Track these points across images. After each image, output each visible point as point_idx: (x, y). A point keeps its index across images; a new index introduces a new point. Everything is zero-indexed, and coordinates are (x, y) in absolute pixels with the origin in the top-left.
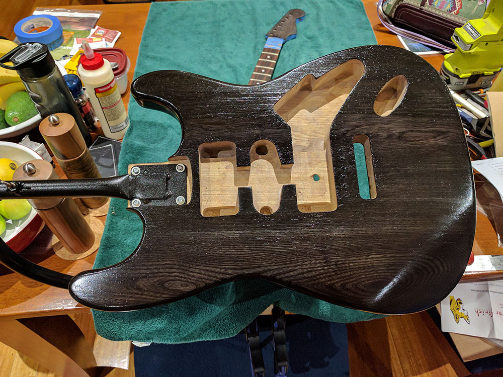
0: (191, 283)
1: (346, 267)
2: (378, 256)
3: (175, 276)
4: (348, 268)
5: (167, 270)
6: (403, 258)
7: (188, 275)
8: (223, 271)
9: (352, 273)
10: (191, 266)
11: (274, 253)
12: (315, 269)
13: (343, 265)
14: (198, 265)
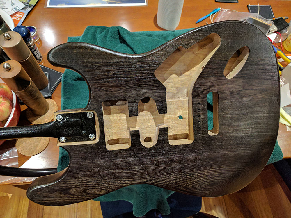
0: (103, 189)
2: (215, 169)
4: (197, 176)
5: (88, 183)
6: (230, 170)
7: (101, 185)
8: (122, 182)
9: (199, 179)
10: (102, 180)
11: (153, 170)
12: (178, 178)
13: (194, 175)
14: (106, 179)
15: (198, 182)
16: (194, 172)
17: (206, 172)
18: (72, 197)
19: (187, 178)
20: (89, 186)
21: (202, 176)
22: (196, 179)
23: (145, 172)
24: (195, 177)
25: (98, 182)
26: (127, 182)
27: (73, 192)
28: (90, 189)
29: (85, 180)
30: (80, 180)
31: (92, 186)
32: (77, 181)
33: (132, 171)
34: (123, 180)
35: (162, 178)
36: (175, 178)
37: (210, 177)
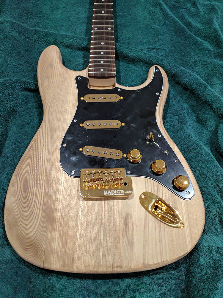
2: (43, 188)
4: (39, 168)
15: (32, 169)
17: (42, 178)
19: (40, 158)
21: (39, 174)
27: (48, 70)
35: (45, 135)
37: (36, 182)
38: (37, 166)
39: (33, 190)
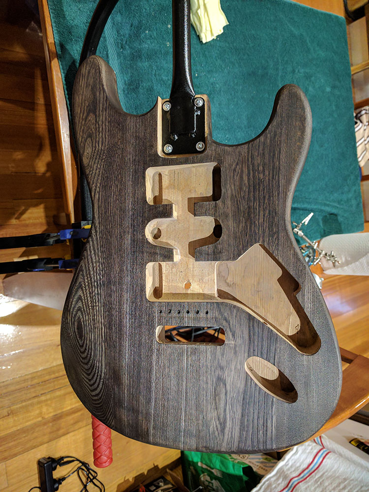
0: (90, 162)
1: (96, 304)
2: (103, 334)
3: (95, 147)
4: (95, 304)
5: (101, 140)
6: (100, 359)
7: (96, 158)
8: (98, 189)
9: (90, 307)
10: (103, 161)
11: (111, 237)
12: (95, 274)
13: (97, 300)
14: (104, 167)
15: (86, 306)
16: (102, 300)
17: (100, 319)
18: (83, 116)
19: (94, 289)
20: (96, 142)
21: (95, 313)
22: (91, 303)
23: (109, 224)
24: (94, 301)
25: (101, 154)
26: (97, 196)
27: (89, 118)
28: (92, 143)
29: (105, 136)
30: (106, 129)
31: (95, 146)
32: (106, 125)
33: (112, 204)
34: (100, 191)
35: (98, 250)
36: (96, 269)
37: (92, 326)
38: (91, 301)
39: (90, 336)
